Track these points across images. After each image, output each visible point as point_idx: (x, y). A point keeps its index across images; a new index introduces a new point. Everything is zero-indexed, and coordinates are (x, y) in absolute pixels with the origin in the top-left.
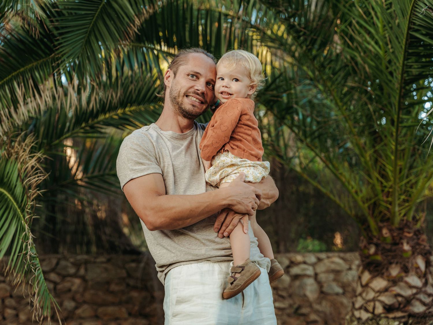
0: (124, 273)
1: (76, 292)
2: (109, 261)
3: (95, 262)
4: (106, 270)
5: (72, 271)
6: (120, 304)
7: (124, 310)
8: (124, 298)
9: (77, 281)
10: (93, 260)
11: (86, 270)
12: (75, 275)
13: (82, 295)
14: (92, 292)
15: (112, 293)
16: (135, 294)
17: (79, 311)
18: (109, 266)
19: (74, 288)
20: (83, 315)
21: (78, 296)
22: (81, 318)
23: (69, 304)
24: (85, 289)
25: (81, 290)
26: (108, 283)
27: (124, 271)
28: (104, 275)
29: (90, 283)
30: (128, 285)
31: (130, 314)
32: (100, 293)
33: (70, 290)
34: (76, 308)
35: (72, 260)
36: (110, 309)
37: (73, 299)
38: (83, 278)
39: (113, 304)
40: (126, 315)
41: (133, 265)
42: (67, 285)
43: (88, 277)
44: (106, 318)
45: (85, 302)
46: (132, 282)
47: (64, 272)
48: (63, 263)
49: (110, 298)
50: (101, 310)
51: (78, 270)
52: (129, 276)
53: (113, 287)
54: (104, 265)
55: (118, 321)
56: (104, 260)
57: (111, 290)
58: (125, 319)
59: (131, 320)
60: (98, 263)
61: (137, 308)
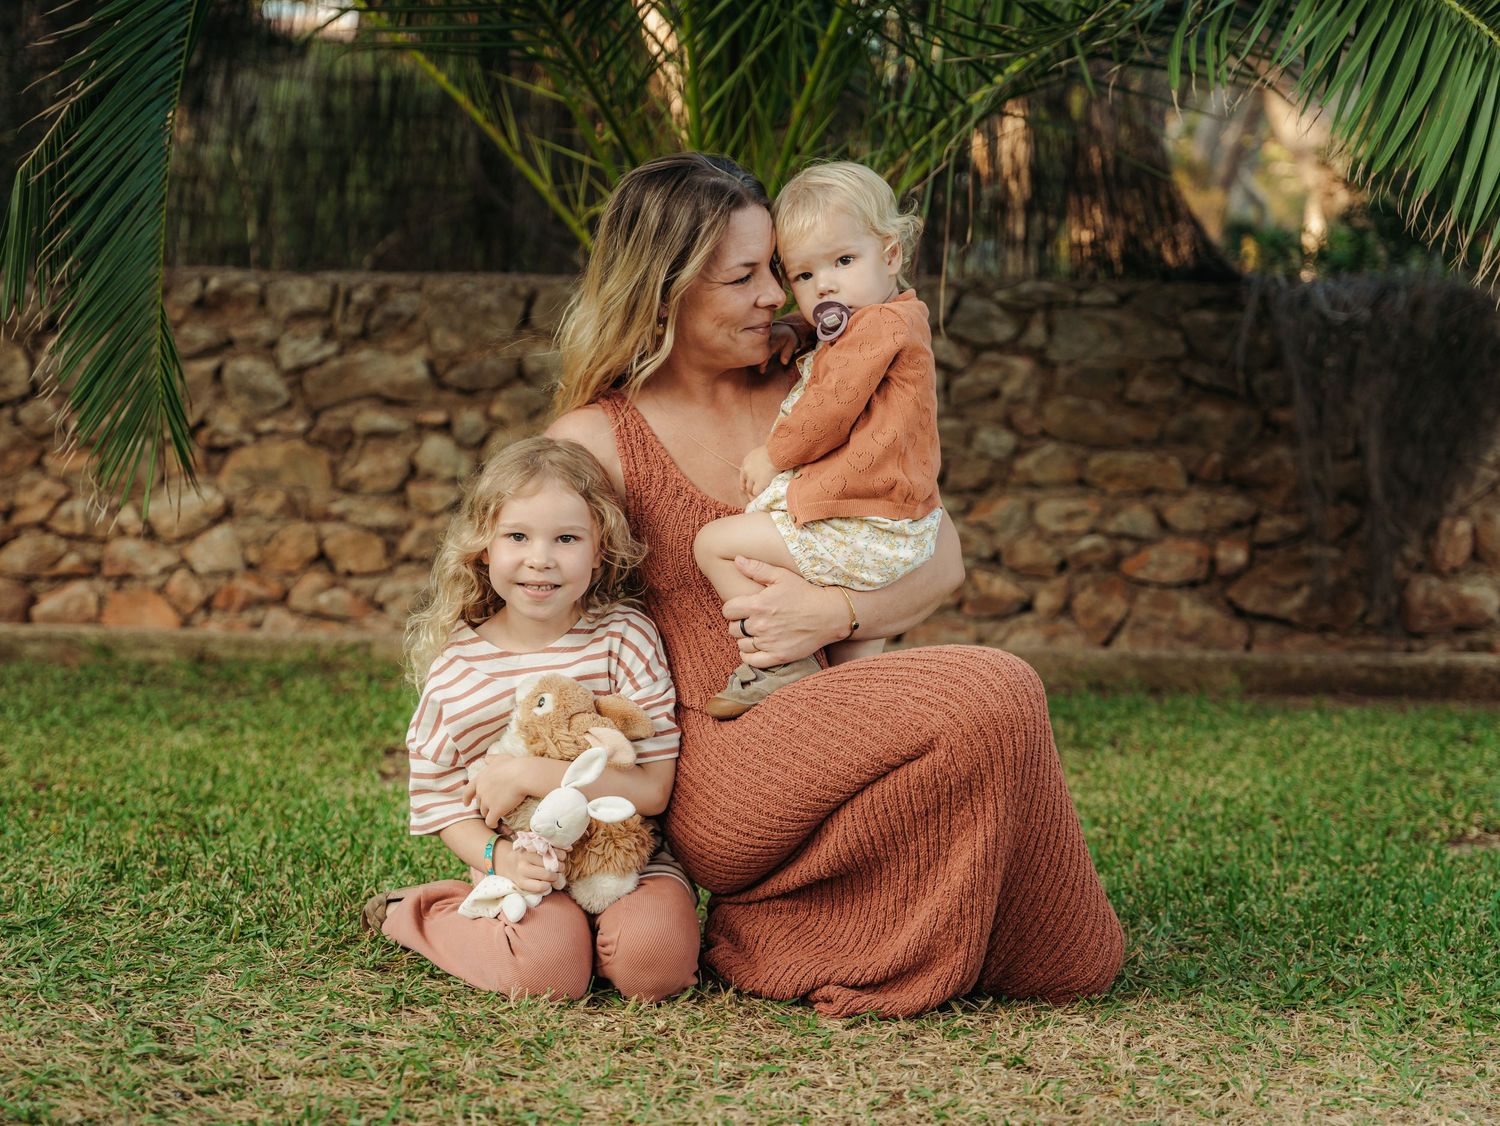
0: (1174, 344)
1: (1016, 401)
2: (1123, 300)
3: (1078, 305)
4: (1117, 330)
5: (1004, 331)
6: (1157, 443)
7: (1174, 462)
8: (1175, 424)
9: (1022, 365)
10: (1072, 297)
11: (1050, 329)
12: (1013, 347)
13: (1038, 413)
14: (1070, 401)
15: (1135, 405)
16: (1211, 413)
17: (1026, 463)
18: (1125, 318)
19: (1010, 388)
20: (1038, 476)
21: (1024, 414)
22: (1033, 485)
23: (995, 441)
24: (1046, 393)
25: (1032, 393)
26: (1123, 375)
27: (1177, 336)
28: (1111, 348)
29: (1063, 373)
30: (1188, 382)
31: (1192, 478)
32: (1097, 407)
33: (995, 394)
34: (1018, 452)
35: (1001, 295)
36: (1129, 460)
37: (1008, 423)
38: (1039, 356)
39: (1138, 443)
40: (1180, 482)
41: (1208, 316)
42: (989, 376)
43: (1054, 355)
44: (1112, 489)
45: (1045, 434)
46: (1202, 375)
47: (977, 336)
48: (973, 304)
49: (1128, 424)
50: (1097, 461)
51: (1023, 329)
52: (1193, 354)
53: (1141, 388)
54: (1110, 315)
55: (1154, 499)
56: (1111, 298)
57: (1131, 396)
58: (1179, 494)
59: (1198, 498)
60: (1088, 306)
61: (1216, 458)
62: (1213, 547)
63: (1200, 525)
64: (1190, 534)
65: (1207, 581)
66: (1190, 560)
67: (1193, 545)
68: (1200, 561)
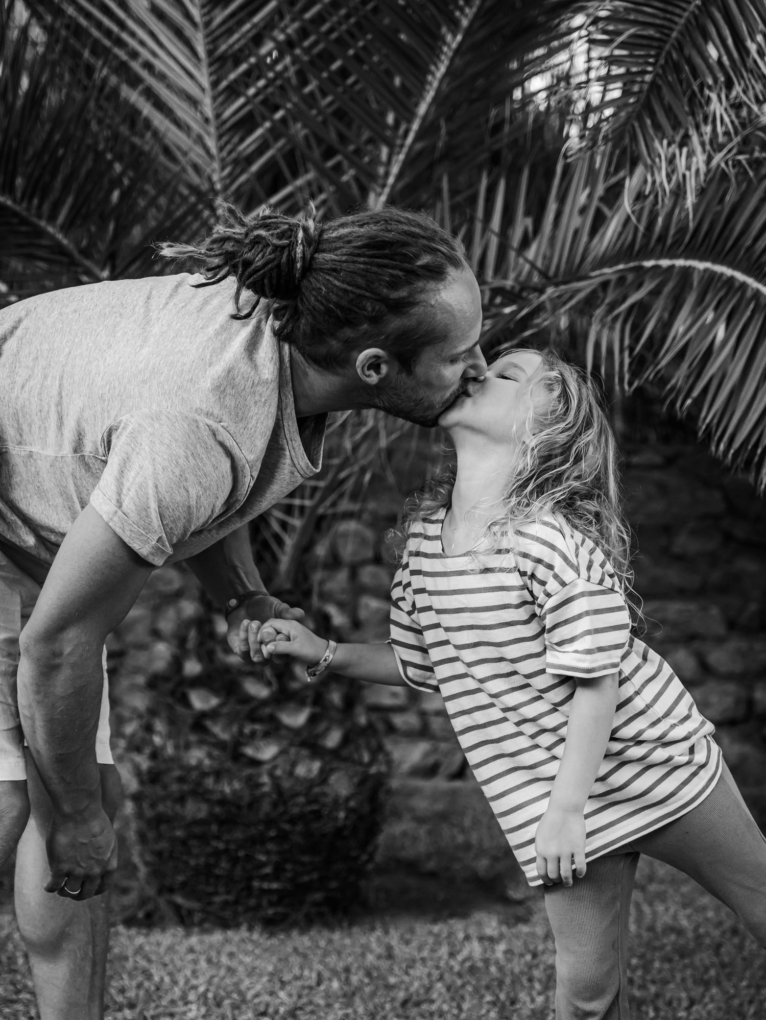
0: (716, 502)
2: (669, 462)
3: (628, 466)
4: (663, 489)
6: (700, 593)
7: (715, 611)
8: (716, 576)
15: (680, 558)
16: (748, 565)
18: (671, 478)
26: (668, 530)
27: (717, 495)
28: (657, 506)
30: (728, 537)
31: (732, 625)
36: (674, 608)
39: (681, 593)
40: (719, 629)
46: (741, 531)
49: (673, 575)
52: (732, 510)
53: (683, 543)
54: (657, 475)
55: (696, 645)
56: (657, 459)
57: (676, 549)
58: (720, 640)
59: (735, 643)
60: (638, 467)
61: (753, 607)
62: (750, 688)
63: (738, 667)
64: (729, 677)
65: (746, 719)
66: (729, 701)
67: (731, 687)
68: (738, 702)
